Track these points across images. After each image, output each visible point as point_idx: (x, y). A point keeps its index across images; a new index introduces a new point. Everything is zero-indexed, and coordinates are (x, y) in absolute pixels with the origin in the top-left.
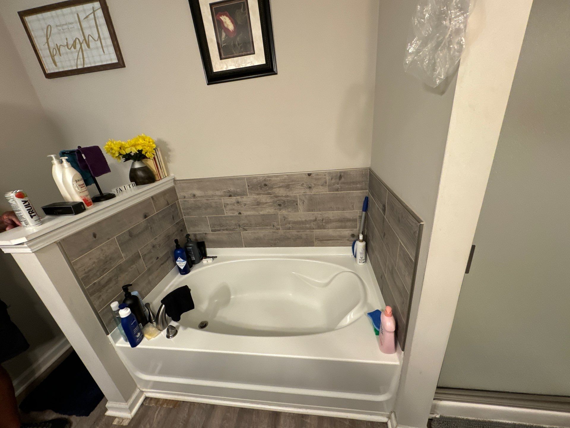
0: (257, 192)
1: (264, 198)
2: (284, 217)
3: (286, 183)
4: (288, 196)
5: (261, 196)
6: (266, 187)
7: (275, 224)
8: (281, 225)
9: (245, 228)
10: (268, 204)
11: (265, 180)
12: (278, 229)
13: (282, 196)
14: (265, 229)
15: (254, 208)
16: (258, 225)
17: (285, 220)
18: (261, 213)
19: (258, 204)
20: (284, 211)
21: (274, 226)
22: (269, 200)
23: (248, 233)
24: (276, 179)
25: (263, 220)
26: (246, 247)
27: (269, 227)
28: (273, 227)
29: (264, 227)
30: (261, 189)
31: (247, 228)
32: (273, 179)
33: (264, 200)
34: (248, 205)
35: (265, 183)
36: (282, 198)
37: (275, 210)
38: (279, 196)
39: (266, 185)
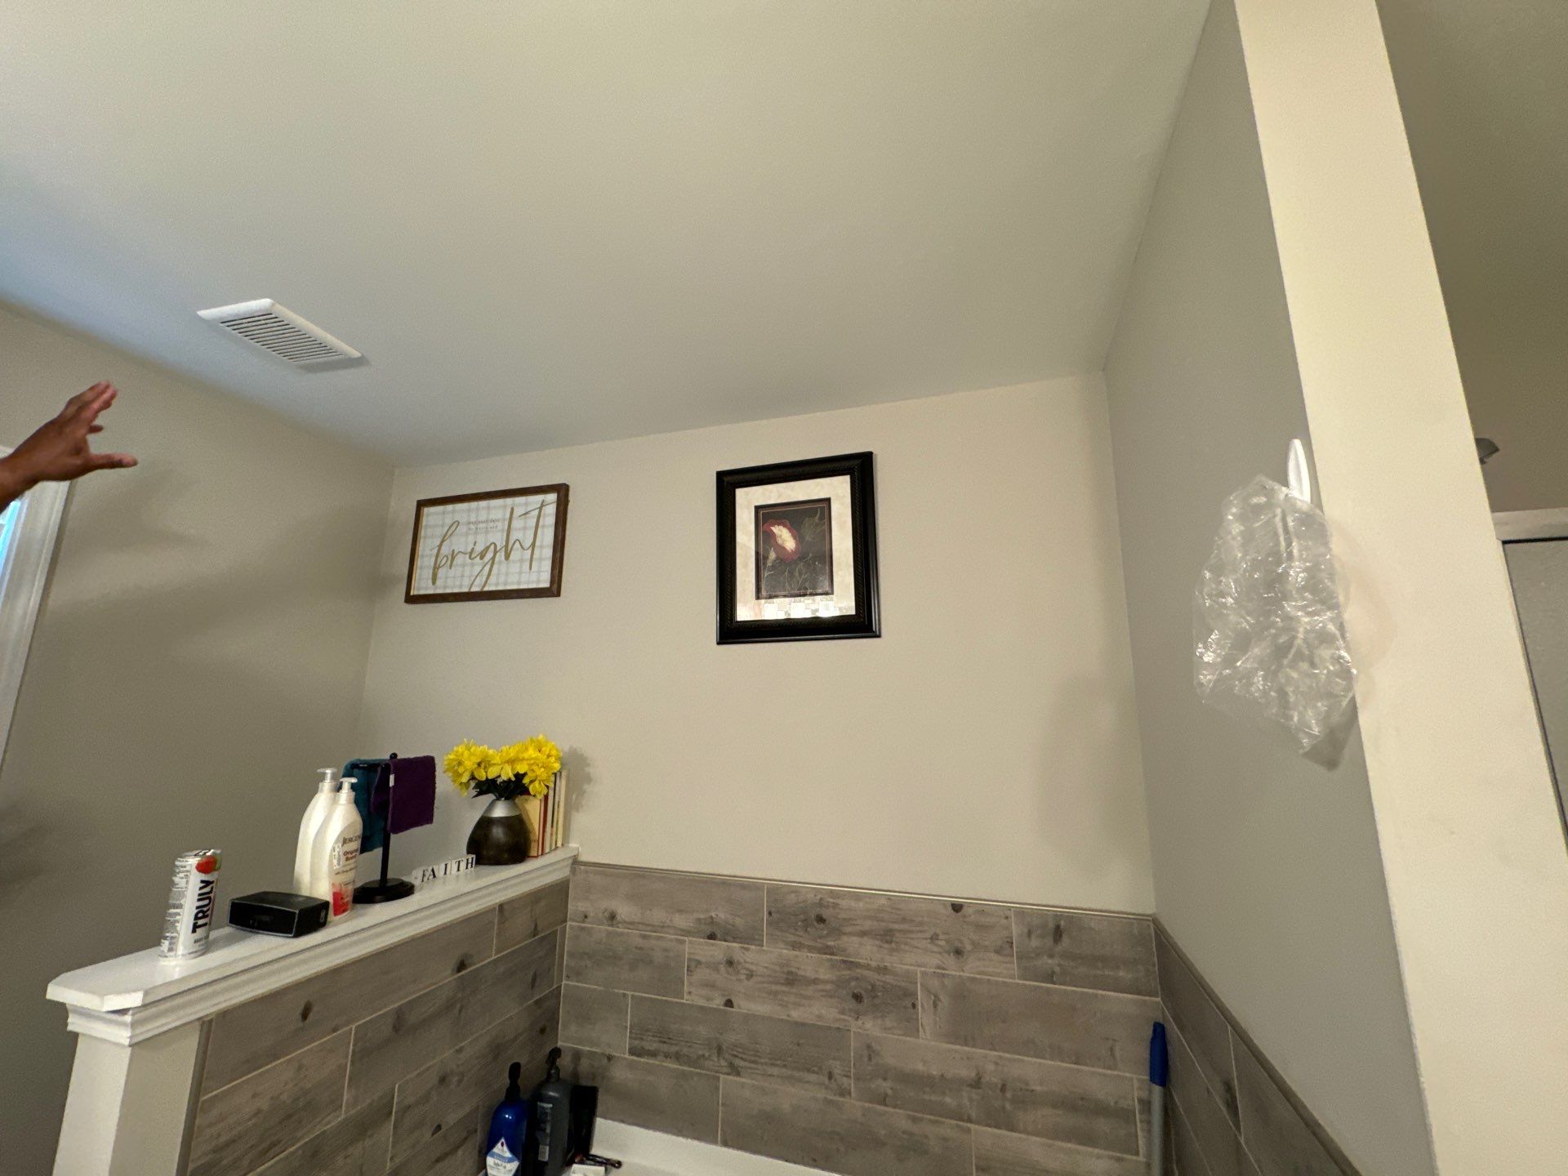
0: (792, 938)
1: (809, 963)
2: (869, 1047)
3: (884, 924)
4: (885, 968)
5: (804, 955)
6: (822, 925)
7: (837, 1069)
8: (858, 1079)
9: (738, 1062)
10: (820, 987)
11: (821, 904)
12: (844, 1093)
13: (868, 967)
14: (800, 1080)
15: (776, 993)
16: (779, 1062)
17: (870, 1059)
18: (796, 1014)
19: (792, 979)
20: (869, 1025)
21: (830, 1076)
22: (824, 974)
23: (743, 1085)
24: (853, 904)
25: (798, 1045)
26: (725, 1144)
27: (813, 1077)
28: (826, 1081)
29: (797, 1074)
30: (806, 931)
31: (742, 1063)
32: (844, 903)
33: (809, 972)
34: (759, 979)
35: (818, 911)
36: (866, 973)
37: (842, 1012)
38: (857, 965)
39: (821, 919)
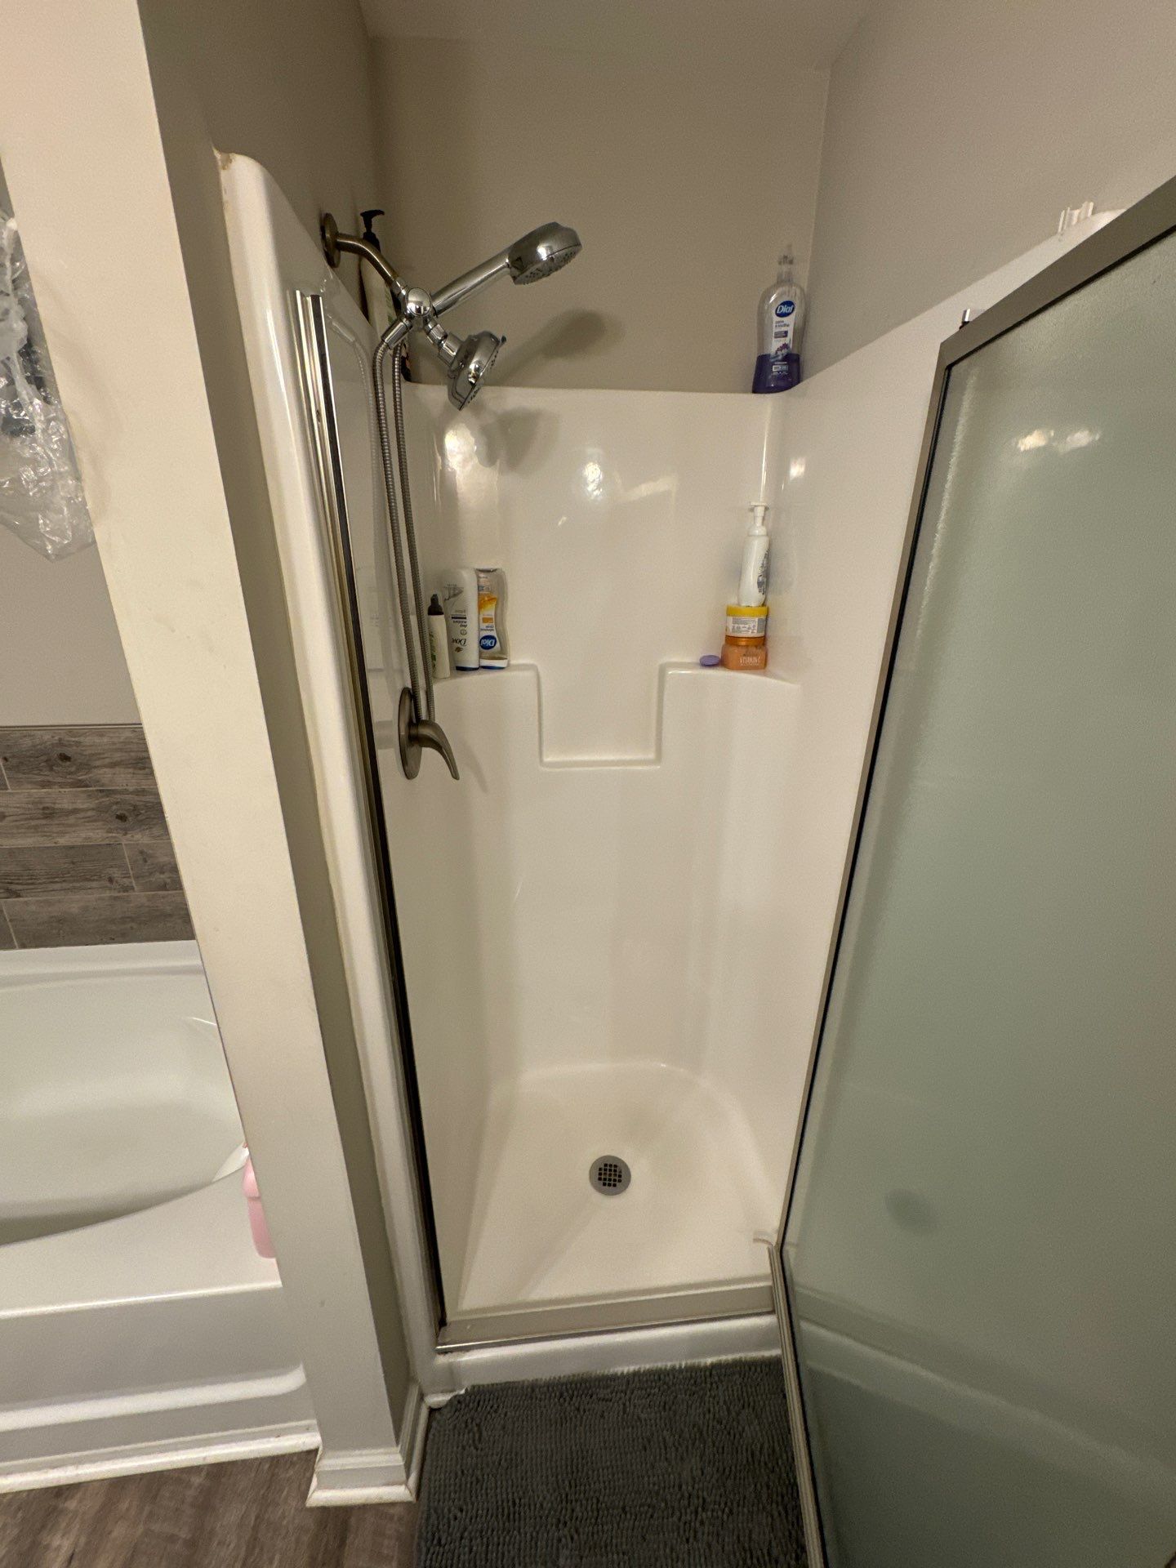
0: (39, 778)
1: (64, 798)
2: (142, 852)
3: (133, 754)
4: (144, 790)
5: (55, 790)
6: (68, 763)
7: (116, 873)
8: (137, 878)
9: (14, 887)
10: (82, 815)
11: (61, 743)
12: (126, 889)
13: (125, 792)
14: (80, 888)
16: (57, 879)
17: (145, 861)
18: (63, 841)
19: (49, 813)
20: (138, 836)
21: (111, 880)
22: (81, 804)
23: (26, 903)
24: (97, 740)
25: (73, 863)
26: (23, 946)
27: (94, 884)
28: (108, 885)
29: (78, 885)
30: (51, 769)
31: (20, 887)
32: (87, 740)
33: (65, 804)
35: (60, 750)
36: (127, 797)
37: (110, 831)
39: (65, 758)
